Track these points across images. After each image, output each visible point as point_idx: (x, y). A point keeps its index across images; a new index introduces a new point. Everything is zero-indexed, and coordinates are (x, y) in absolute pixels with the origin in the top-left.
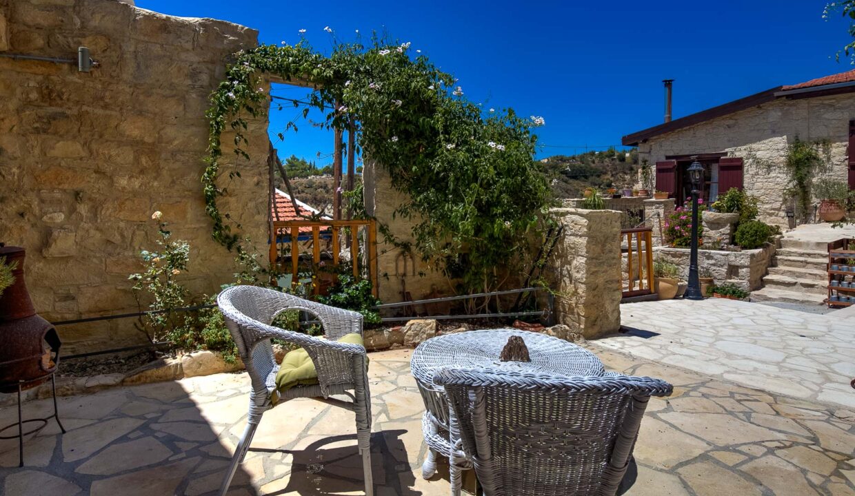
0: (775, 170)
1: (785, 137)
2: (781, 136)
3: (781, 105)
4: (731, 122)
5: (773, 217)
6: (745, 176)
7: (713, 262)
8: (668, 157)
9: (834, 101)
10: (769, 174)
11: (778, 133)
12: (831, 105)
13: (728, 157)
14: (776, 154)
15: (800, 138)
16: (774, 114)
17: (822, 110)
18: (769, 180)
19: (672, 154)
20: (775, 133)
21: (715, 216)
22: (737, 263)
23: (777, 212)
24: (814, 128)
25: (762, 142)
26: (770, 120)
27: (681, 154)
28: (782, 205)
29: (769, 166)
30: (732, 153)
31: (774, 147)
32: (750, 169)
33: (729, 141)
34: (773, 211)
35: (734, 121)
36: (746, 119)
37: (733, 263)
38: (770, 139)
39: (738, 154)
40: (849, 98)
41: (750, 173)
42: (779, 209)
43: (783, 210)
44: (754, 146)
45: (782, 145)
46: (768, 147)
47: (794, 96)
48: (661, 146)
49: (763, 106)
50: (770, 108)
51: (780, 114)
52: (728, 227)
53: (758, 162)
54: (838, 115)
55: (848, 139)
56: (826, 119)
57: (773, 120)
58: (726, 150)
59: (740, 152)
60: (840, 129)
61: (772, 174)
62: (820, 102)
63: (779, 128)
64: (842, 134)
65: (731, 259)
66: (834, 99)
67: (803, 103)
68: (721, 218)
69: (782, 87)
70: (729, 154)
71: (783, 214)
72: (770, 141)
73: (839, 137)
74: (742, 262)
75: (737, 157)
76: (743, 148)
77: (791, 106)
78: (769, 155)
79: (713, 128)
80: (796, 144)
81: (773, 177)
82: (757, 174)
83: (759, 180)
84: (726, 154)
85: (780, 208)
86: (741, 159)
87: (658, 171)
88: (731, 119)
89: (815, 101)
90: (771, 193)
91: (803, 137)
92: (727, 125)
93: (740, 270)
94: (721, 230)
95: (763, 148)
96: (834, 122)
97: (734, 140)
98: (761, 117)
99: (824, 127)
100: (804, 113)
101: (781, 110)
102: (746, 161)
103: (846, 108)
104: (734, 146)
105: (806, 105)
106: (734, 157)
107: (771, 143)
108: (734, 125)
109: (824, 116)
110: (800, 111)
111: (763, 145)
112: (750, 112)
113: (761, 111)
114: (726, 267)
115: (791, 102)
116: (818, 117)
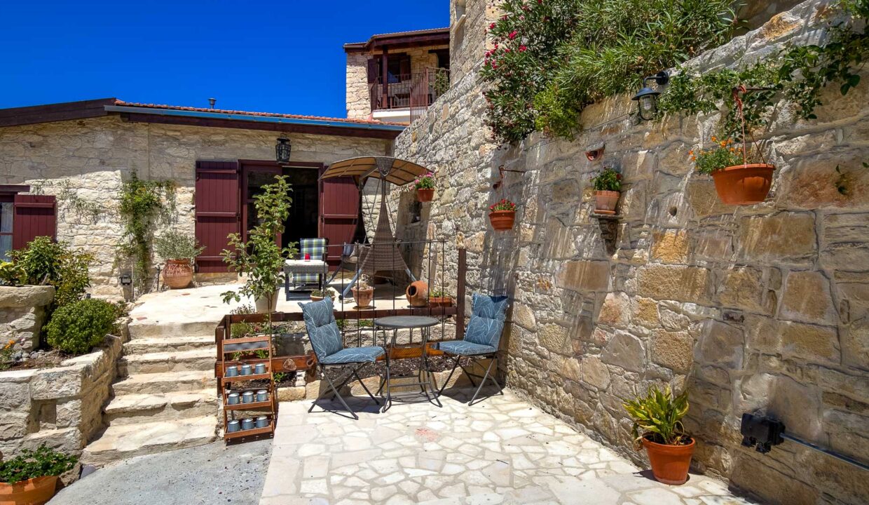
0: (105, 217)
1: (118, 172)
2: (114, 170)
3: (112, 126)
4: (35, 139)
5: (102, 286)
6: (59, 225)
9: (178, 134)
10: (96, 223)
11: (108, 165)
12: (176, 139)
13: (30, 193)
14: (106, 195)
15: (138, 175)
16: (104, 139)
17: (165, 143)
18: (96, 232)
20: (104, 165)
23: (107, 278)
24: (155, 165)
25: (86, 176)
26: (98, 145)
28: (114, 268)
29: (96, 212)
30: (38, 188)
31: (103, 184)
32: (66, 215)
33: (32, 168)
34: (101, 277)
35: (41, 139)
36: (62, 139)
38: (97, 173)
39: (47, 191)
40: (197, 132)
41: (68, 220)
42: (110, 275)
43: (116, 276)
44: (74, 180)
45: (112, 184)
46: (95, 184)
47: (131, 117)
49: (88, 124)
50: (98, 128)
51: (111, 138)
53: (79, 205)
54: (183, 152)
55: (194, 183)
56: (169, 154)
57: (101, 146)
58: (27, 182)
59: (52, 188)
60: (185, 170)
61: (101, 224)
62: (163, 132)
63: (111, 158)
64: (188, 177)
65: (39, 388)
66: (179, 131)
67: (142, 129)
68: (13, 298)
69: (115, 99)
70: (32, 189)
71: (115, 280)
72: (99, 176)
73: (185, 180)
74: (64, 389)
75: (46, 194)
76: (55, 181)
77: (125, 129)
78: (95, 196)
79: (5, 144)
80: (133, 183)
81: (102, 228)
82: (78, 222)
83: (81, 231)
84: (27, 188)
85: (112, 272)
86: (53, 198)
88: (35, 133)
89: (157, 129)
90: (99, 251)
91: (142, 175)
92: (31, 143)
93: (59, 408)
95: (87, 185)
96: (178, 160)
97: (42, 167)
98: (85, 139)
99: (168, 165)
100: (143, 143)
101: (113, 134)
102: (60, 202)
103: (192, 145)
104: (41, 177)
105: (146, 133)
106: (41, 193)
107: (98, 179)
108: (41, 144)
109: (169, 151)
110: (139, 139)
111: (88, 180)
112: (67, 129)
113: (85, 130)
114: (27, 407)
115: (127, 125)
116: (161, 151)
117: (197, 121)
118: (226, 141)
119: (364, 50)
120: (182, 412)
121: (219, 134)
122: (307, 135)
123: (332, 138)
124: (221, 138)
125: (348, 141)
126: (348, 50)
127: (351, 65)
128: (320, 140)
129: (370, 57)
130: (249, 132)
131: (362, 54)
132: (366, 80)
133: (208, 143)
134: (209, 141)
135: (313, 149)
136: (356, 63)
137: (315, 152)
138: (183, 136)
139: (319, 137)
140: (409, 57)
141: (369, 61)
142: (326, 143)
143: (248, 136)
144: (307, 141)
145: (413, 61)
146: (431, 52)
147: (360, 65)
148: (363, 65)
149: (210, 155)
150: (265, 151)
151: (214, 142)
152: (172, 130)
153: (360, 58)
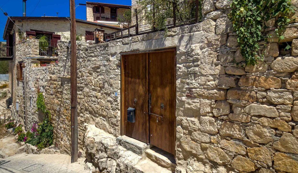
2: (69, 32)
4: (56, 23)
8: (31, 30)
12: (82, 26)
13: (55, 34)
16: (69, 24)
19: (33, 29)
26: (68, 26)
27: (37, 30)
32: (62, 39)
33: (56, 29)
36: (61, 24)
44: (63, 33)
48: (28, 25)
50: (68, 22)
53: (65, 37)
54: (83, 29)
55: (85, 35)
58: (55, 32)
59: (59, 34)
60: (83, 33)
62: (79, 24)
66: (82, 24)
72: (67, 32)
76: (60, 32)
78: (67, 36)
79: (50, 24)
87: (27, 35)
97: (58, 29)
98: (65, 24)
99: (80, 31)
102: (61, 36)
103: (85, 28)
104: (57, 31)
106: (57, 34)
108: (57, 24)
109: (81, 28)
112: (62, 22)
113: (65, 22)
116: (79, 28)
118: (91, 28)
119: (92, 4)
124: (90, 27)
126: (87, 3)
129: (93, 6)
132: (92, 12)
133: (87, 28)
136: (89, 7)
140: (104, 8)
146: (109, 8)
148: (91, 8)
149: (88, 30)
153: (90, 5)
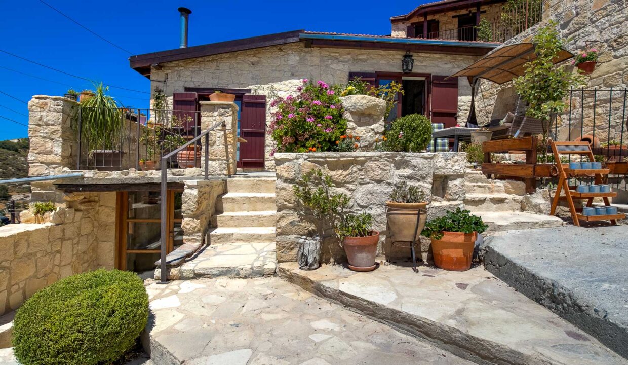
1: (301, 80)
2: (299, 79)
3: (298, 50)
4: (255, 59)
6: (267, 114)
7: (408, 172)
8: (187, 89)
9: (338, 55)
11: (296, 75)
12: (336, 58)
13: (252, 94)
15: (314, 82)
16: (293, 58)
17: (330, 61)
19: (192, 86)
20: (293, 75)
21: (370, 101)
22: (448, 172)
24: (324, 75)
25: (283, 82)
26: (290, 63)
27: (202, 86)
30: (256, 91)
31: (292, 89)
33: (253, 78)
35: (258, 59)
36: (269, 59)
37: (441, 172)
38: (290, 81)
39: (261, 93)
40: (349, 54)
44: (276, 86)
46: (288, 89)
47: (310, 43)
48: (180, 76)
49: (284, 49)
50: (290, 52)
51: (298, 58)
52: (382, 122)
54: (341, 67)
56: (332, 68)
57: (292, 63)
58: (250, 87)
59: (263, 90)
60: (342, 79)
62: (328, 53)
63: (297, 71)
65: (439, 165)
66: (338, 53)
67: (316, 51)
68: (377, 105)
69: (304, 30)
70: (252, 91)
72: (290, 83)
74: (456, 167)
75: (261, 94)
76: (266, 86)
77: (306, 52)
79: (238, 63)
84: (249, 91)
86: (264, 97)
87: (176, 103)
88: (255, 56)
89: (326, 52)
92: (251, 62)
93: (450, 184)
94: (372, 127)
95: (283, 89)
96: (338, 72)
97: (258, 77)
98: (282, 59)
99: (331, 76)
100: (316, 60)
101: (300, 55)
102: (268, 100)
103: (346, 62)
104: (257, 84)
105: (319, 54)
106: (257, 94)
107: (290, 85)
108: (258, 63)
109: (331, 66)
110: (314, 59)
111: (284, 86)
112: (272, 53)
113: (282, 53)
114: (430, 180)
115: (307, 50)
116: (327, 66)
117: (354, 43)
118: (368, 59)
119: (403, 20)
120: (497, 205)
121: (363, 54)
122: (421, 54)
123: (437, 56)
124: (364, 57)
125: (448, 58)
126: (393, 21)
127: (395, 31)
128: (429, 57)
129: (409, 25)
130: (382, 52)
131: (403, 23)
133: (356, 61)
134: (357, 59)
135: (424, 64)
136: (398, 29)
137: (425, 66)
138: (341, 56)
139: (429, 55)
140: (438, 22)
141: (408, 27)
142: (434, 59)
143: (381, 55)
144: (420, 59)
145: (440, 24)
146: (454, 17)
147: (401, 30)
148: (404, 30)
149: (356, 69)
150: (393, 66)
151: (360, 59)
152: (334, 52)
153: (401, 25)
